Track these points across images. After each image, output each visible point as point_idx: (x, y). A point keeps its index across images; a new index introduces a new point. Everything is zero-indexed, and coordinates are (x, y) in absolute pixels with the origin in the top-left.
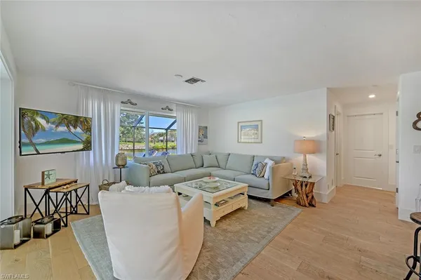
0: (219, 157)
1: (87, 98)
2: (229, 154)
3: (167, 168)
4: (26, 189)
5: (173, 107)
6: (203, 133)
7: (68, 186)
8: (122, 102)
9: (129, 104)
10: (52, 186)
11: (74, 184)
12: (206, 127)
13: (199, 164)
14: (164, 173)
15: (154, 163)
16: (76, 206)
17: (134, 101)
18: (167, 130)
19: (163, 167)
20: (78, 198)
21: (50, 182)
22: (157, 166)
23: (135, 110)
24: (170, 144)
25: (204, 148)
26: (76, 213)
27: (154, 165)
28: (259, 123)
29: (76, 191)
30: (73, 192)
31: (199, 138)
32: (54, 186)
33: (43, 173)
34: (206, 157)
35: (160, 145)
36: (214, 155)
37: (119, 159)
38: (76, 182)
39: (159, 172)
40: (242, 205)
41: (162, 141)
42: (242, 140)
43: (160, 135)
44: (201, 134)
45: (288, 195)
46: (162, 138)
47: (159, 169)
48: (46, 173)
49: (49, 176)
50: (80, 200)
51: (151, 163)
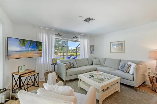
0: (100, 60)
1: (40, 33)
2: (106, 59)
3: (75, 65)
4: (12, 75)
5: (79, 36)
6: (92, 48)
7: (29, 73)
8: (56, 35)
9: (59, 36)
10: (22, 73)
11: (33, 72)
12: (94, 46)
13: (91, 63)
14: (74, 67)
15: (69, 63)
16: (34, 82)
17: (61, 34)
18: (76, 47)
19: (73, 64)
20: (35, 79)
21: (22, 71)
22: (70, 64)
23: (62, 38)
24: (78, 53)
25: (93, 55)
26: (34, 86)
27: (69, 64)
28: (123, 43)
29: (34, 75)
30: (33, 76)
31: (91, 50)
32: (23, 73)
33: (19, 67)
34: (94, 60)
35: (74, 54)
36: (98, 59)
37: (54, 60)
38: (34, 71)
39: (71, 67)
40: (117, 90)
41: (75, 52)
42: (113, 52)
43: (74, 50)
44: (91, 49)
45: (144, 84)
46: (75, 51)
47: (72, 66)
48: (20, 67)
49: (21, 68)
50: (35, 80)
51: (68, 63)
